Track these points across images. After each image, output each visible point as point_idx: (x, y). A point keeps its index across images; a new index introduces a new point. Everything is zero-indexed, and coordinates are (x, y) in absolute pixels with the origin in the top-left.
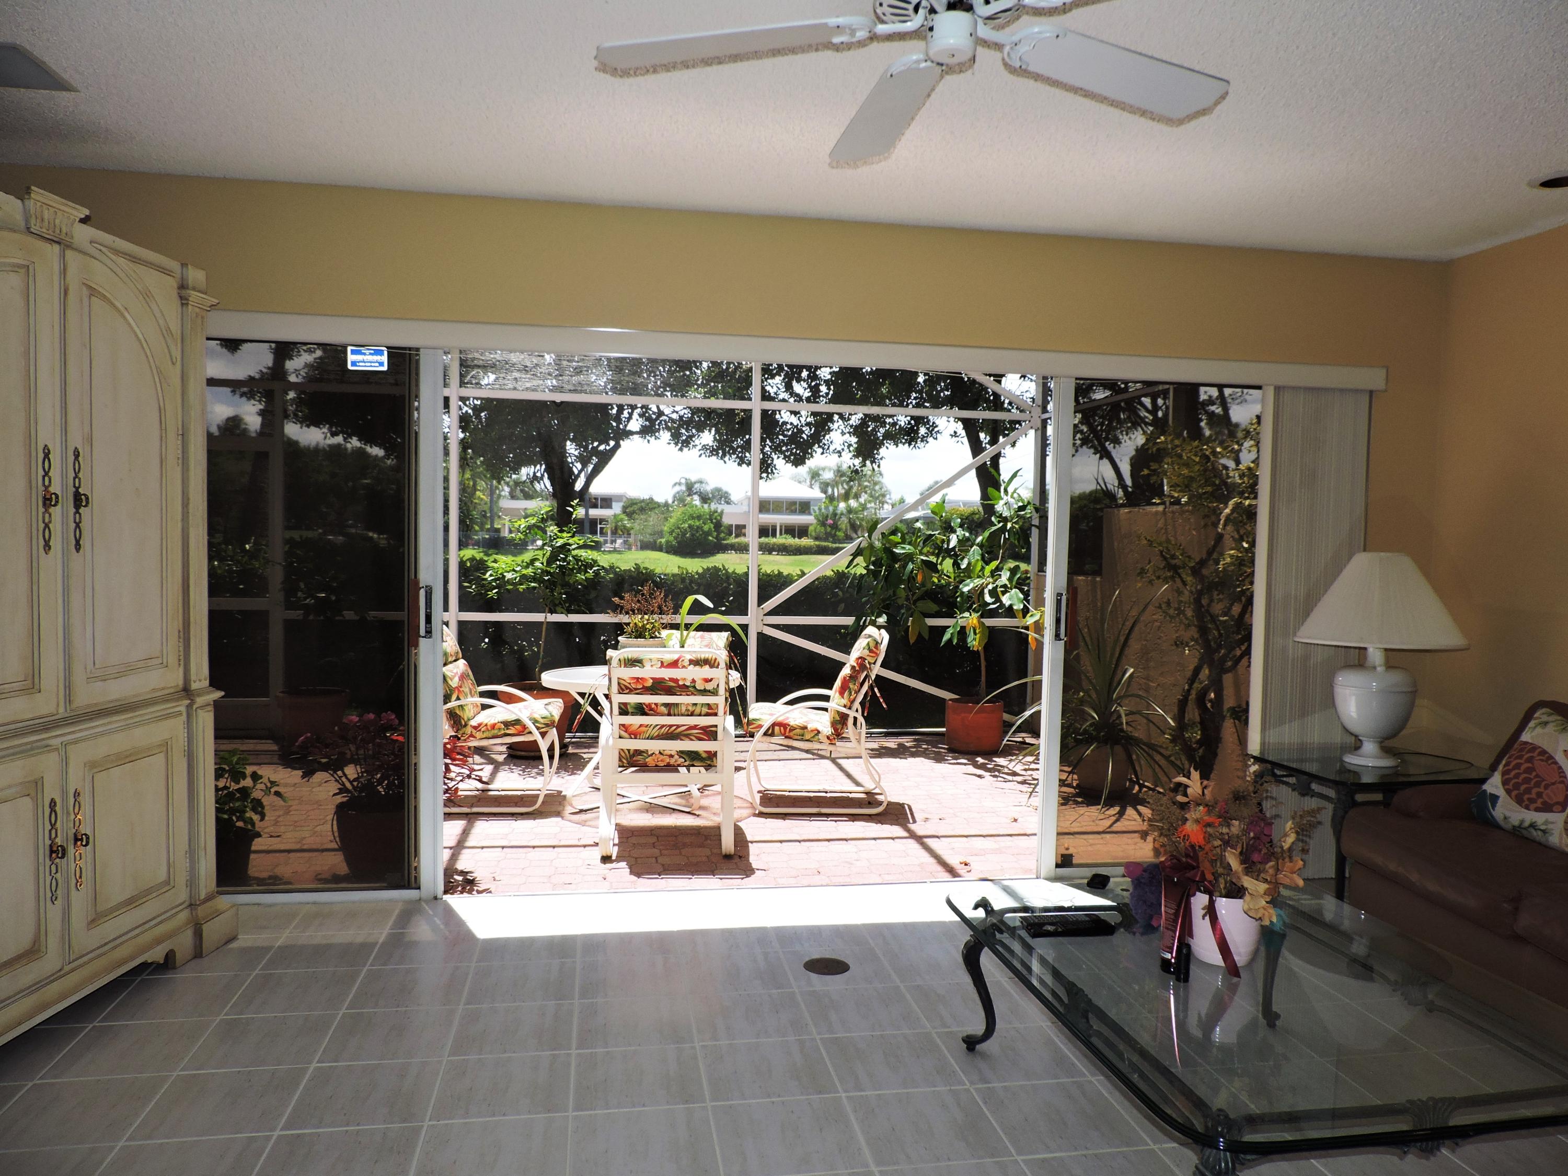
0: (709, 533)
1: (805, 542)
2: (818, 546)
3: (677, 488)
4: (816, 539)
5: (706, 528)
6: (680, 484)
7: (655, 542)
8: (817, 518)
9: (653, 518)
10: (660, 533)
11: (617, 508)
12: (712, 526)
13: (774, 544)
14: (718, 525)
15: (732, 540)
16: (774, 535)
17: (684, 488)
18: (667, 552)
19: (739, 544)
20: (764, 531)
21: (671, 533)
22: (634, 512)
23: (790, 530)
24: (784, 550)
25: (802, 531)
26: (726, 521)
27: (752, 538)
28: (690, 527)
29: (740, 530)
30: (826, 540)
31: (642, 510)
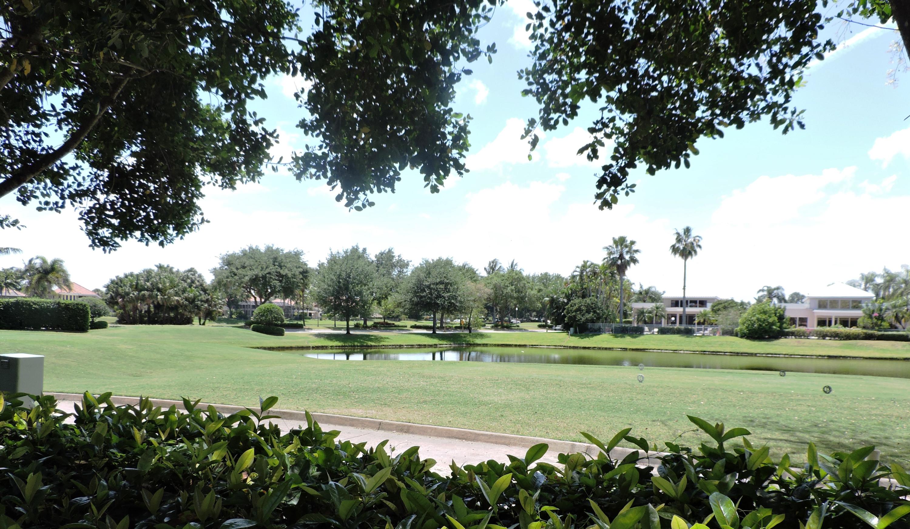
0: (773, 324)
1: (854, 330)
2: (866, 333)
3: (761, 294)
4: (864, 328)
5: (771, 320)
6: (763, 290)
7: (733, 330)
8: (864, 312)
9: (732, 313)
10: (737, 325)
11: (708, 308)
12: (776, 319)
13: (828, 331)
14: (781, 318)
15: (792, 329)
16: (830, 325)
17: (765, 293)
18: (742, 337)
19: (798, 332)
20: (822, 322)
21: (744, 324)
22: (719, 310)
23: (845, 322)
24: (836, 336)
25: (854, 323)
26: (788, 315)
27: (813, 327)
28: (758, 320)
29: (803, 321)
30: (873, 328)
31: (725, 308)
